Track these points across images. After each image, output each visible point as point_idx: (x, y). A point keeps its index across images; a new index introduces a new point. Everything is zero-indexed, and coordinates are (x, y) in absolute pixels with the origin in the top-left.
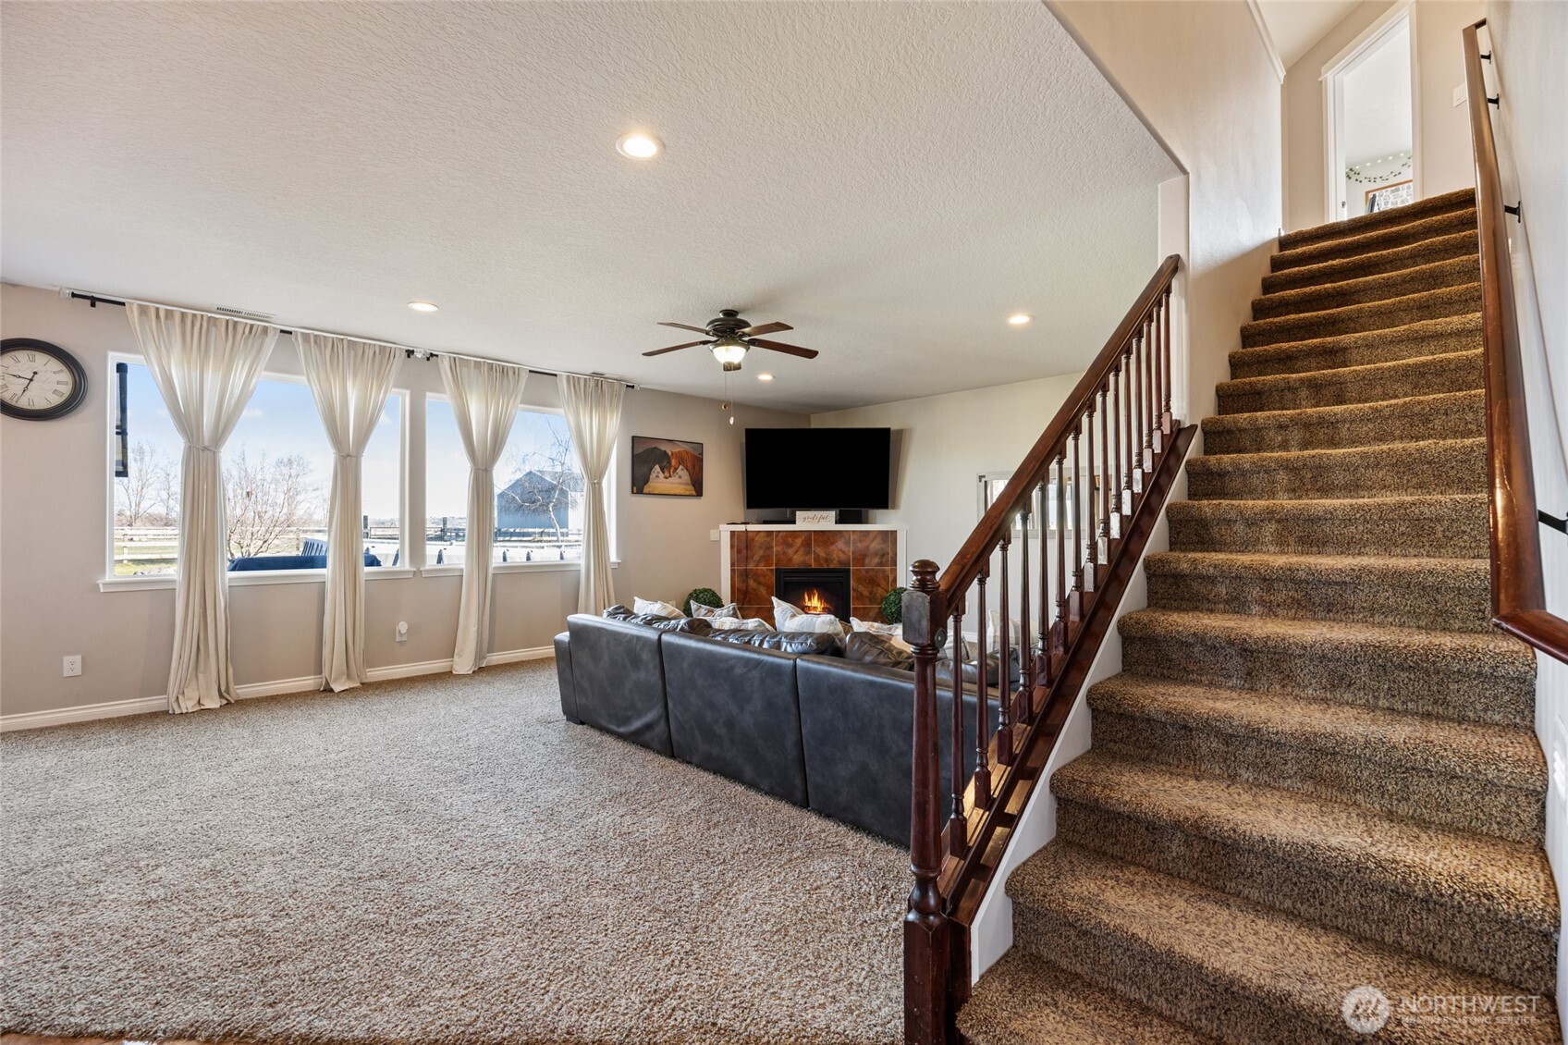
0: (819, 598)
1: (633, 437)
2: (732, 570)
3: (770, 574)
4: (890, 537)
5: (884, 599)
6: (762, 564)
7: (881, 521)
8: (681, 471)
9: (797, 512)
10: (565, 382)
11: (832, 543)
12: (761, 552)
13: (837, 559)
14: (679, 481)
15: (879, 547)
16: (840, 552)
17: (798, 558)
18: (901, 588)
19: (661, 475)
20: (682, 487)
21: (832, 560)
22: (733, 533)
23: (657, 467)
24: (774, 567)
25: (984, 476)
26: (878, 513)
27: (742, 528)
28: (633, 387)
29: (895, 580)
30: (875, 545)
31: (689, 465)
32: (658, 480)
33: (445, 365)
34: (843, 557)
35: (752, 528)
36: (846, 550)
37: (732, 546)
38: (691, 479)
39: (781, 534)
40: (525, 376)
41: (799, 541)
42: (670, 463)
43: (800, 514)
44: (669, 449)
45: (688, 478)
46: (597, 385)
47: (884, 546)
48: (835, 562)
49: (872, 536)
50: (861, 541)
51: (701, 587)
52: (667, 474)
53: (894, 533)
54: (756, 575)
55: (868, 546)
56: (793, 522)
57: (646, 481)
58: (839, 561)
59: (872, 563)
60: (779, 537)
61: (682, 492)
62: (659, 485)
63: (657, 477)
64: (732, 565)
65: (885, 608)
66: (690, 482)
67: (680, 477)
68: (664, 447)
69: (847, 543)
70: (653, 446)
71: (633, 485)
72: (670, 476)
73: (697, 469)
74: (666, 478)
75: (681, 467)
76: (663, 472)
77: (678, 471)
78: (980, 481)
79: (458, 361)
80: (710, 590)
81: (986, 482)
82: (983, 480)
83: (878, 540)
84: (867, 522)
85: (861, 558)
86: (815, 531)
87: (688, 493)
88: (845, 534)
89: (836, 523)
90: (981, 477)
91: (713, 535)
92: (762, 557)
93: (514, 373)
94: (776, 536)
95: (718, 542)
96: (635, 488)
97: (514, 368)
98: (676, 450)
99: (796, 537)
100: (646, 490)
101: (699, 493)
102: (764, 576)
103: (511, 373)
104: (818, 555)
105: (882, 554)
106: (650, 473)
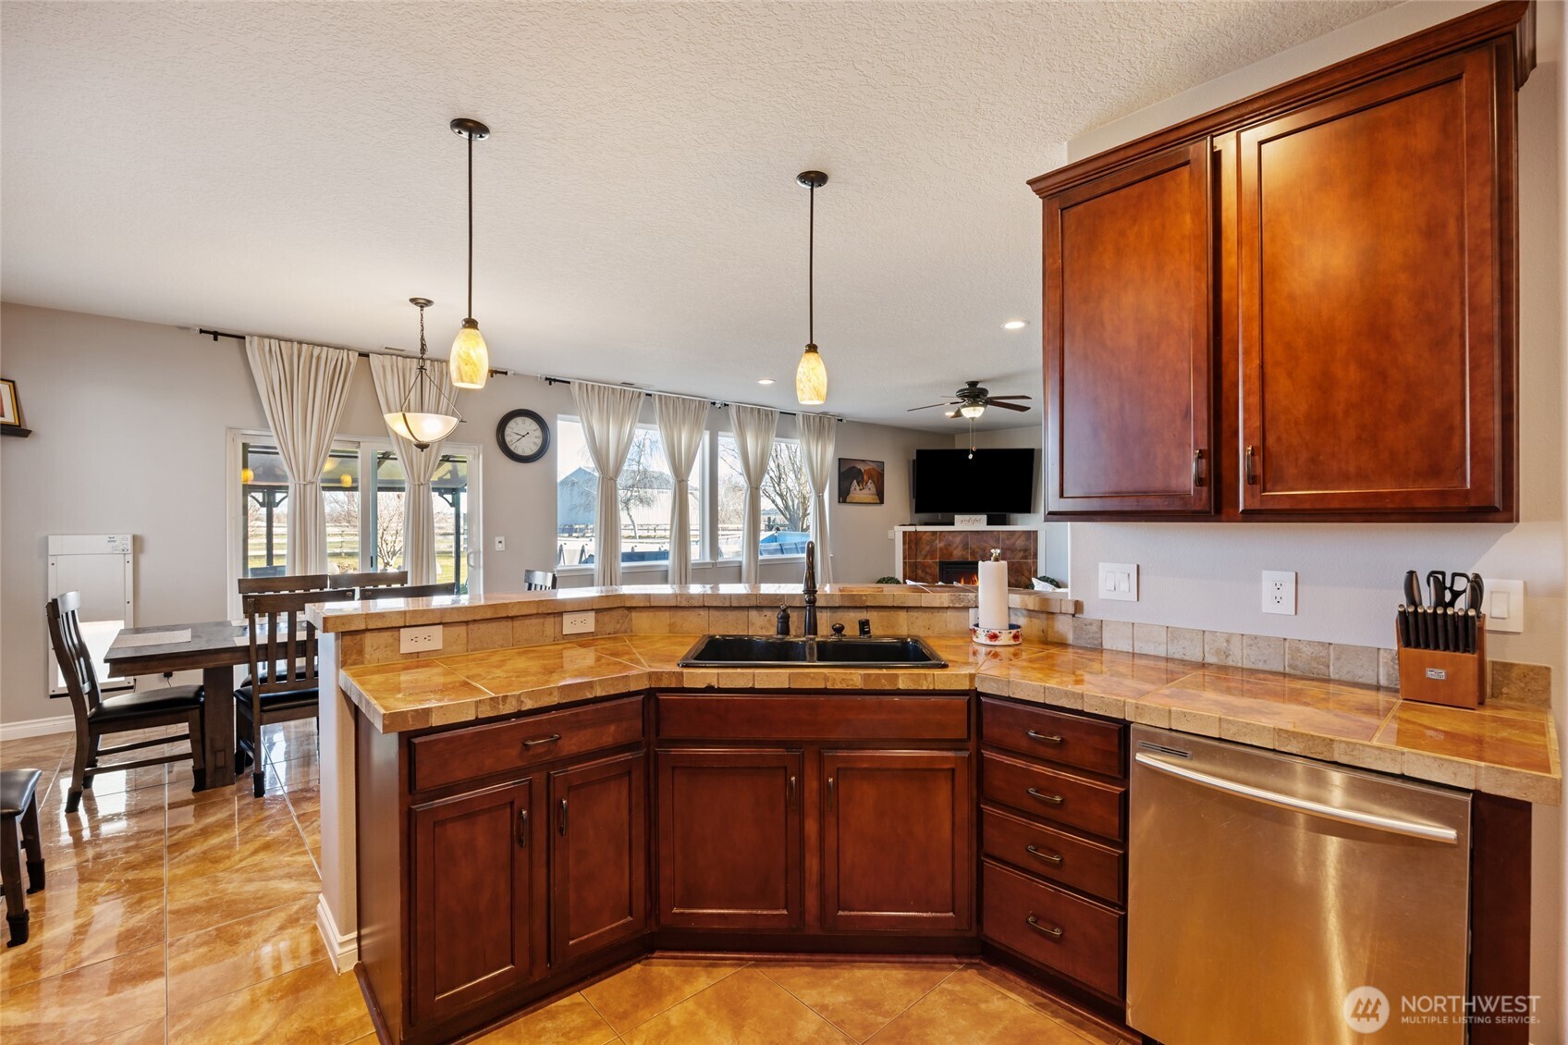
1: (840, 459)
2: (905, 563)
3: (935, 563)
4: (1031, 536)
6: (929, 557)
7: (1023, 523)
8: (870, 485)
9: (955, 516)
10: (801, 419)
11: (985, 541)
12: (927, 548)
14: (869, 492)
17: (956, 553)
19: (858, 488)
20: (871, 497)
21: (985, 555)
22: (904, 533)
23: (855, 481)
24: (938, 560)
26: (1019, 516)
27: (912, 529)
29: (1036, 570)
30: (1020, 543)
31: (875, 480)
32: (857, 492)
33: (733, 412)
35: (918, 528)
37: (904, 544)
38: (877, 491)
39: (943, 533)
40: (777, 416)
41: (959, 538)
42: (863, 478)
43: (958, 518)
44: (862, 467)
45: (875, 489)
46: (820, 421)
47: (1027, 543)
49: (1017, 535)
50: (1008, 539)
52: (861, 487)
53: (1033, 532)
54: (924, 567)
55: (1014, 544)
56: (953, 524)
57: (848, 492)
59: (1018, 557)
60: (941, 536)
61: (871, 501)
62: (856, 495)
63: (855, 489)
64: (904, 558)
66: (876, 493)
67: (870, 489)
69: (997, 541)
71: (840, 495)
72: (863, 488)
73: (880, 482)
74: (861, 490)
75: (870, 481)
76: (859, 485)
77: (868, 484)
79: (740, 408)
83: (1023, 538)
84: (1011, 524)
85: (1008, 552)
86: (970, 531)
88: (995, 533)
89: (988, 524)
91: (890, 535)
92: (928, 552)
94: (939, 535)
95: (893, 540)
96: (841, 498)
97: (772, 411)
98: (867, 468)
99: (956, 536)
100: (848, 500)
101: (882, 502)
102: (930, 568)
103: (769, 415)
104: (975, 551)
105: (1026, 550)
106: (850, 487)
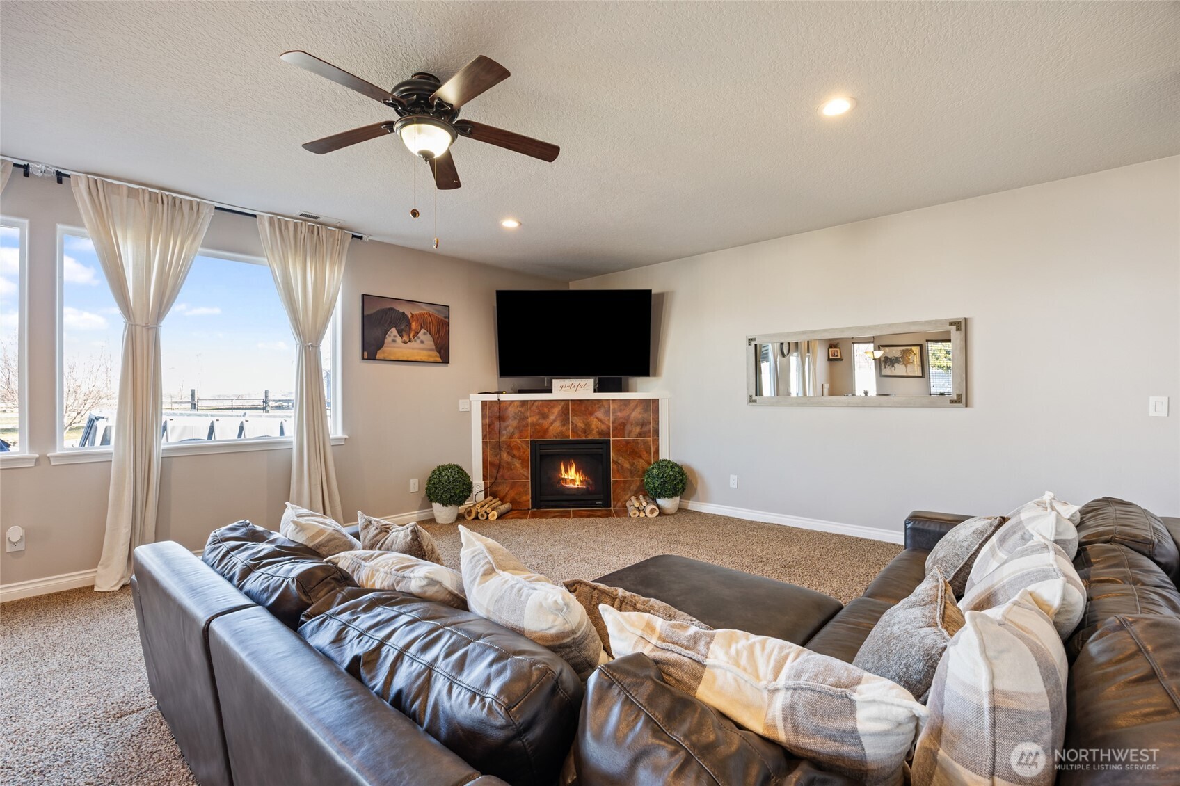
0: (577, 471)
1: (363, 295)
2: (484, 443)
3: (525, 447)
4: (651, 406)
5: (645, 472)
6: (517, 435)
7: (642, 389)
8: (424, 336)
9: (553, 380)
10: (267, 224)
11: (591, 414)
12: (515, 423)
13: (596, 430)
14: (422, 346)
15: (640, 416)
16: (599, 423)
17: (555, 428)
18: (664, 460)
19: (399, 339)
20: (425, 353)
21: (591, 431)
22: (484, 403)
23: (394, 331)
24: (529, 439)
25: (754, 340)
26: (639, 381)
27: (494, 397)
28: (361, 238)
29: (657, 451)
30: (636, 415)
31: (433, 329)
32: (395, 343)
33: (80, 188)
34: (603, 427)
35: (503, 397)
36: (606, 419)
37: (484, 417)
38: (436, 344)
39: (536, 404)
40: (207, 215)
41: (556, 410)
42: (409, 326)
43: (557, 383)
44: (408, 311)
45: (432, 343)
46: (313, 232)
47: (645, 415)
48: (594, 432)
49: (632, 405)
50: (621, 410)
51: (446, 462)
52: (406, 338)
53: (656, 401)
54: (510, 448)
55: (629, 416)
56: (550, 391)
57: (380, 345)
58: (598, 432)
59: (632, 434)
60: (534, 407)
61: (425, 359)
62: (396, 350)
63: (394, 341)
64: (484, 437)
65: (647, 483)
66: (434, 347)
67: (422, 342)
68: (401, 308)
69: (607, 412)
70: (388, 307)
71: (363, 350)
72: (410, 341)
73: (442, 333)
74: (405, 342)
75: (423, 331)
76: (402, 336)
77: (419, 335)
78: (750, 345)
79: (100, 183)
80: (457, 466)
81: (756, 345)
82: (753, 343)
83: (639, 409)
84: (627, 391)
85: (621, 427)
86: (572, 400)
87: (431, 360)
88: (606, 405)
89: (595, 391)
90: (750, 341)
91: (463, 406)
92: (516, 428)
93: (192, 208)
94: (531, 406)
95: (468, 413)
96: (366, 353)
97: (191, 201)
98: (417, 312)
99: (552, 407)
100: (377, 357)
101: (445, 359)
102: (519, 449)
103: (186, 208)
104: (576, 426)
105: (643, 424)
106: (385, 338)
